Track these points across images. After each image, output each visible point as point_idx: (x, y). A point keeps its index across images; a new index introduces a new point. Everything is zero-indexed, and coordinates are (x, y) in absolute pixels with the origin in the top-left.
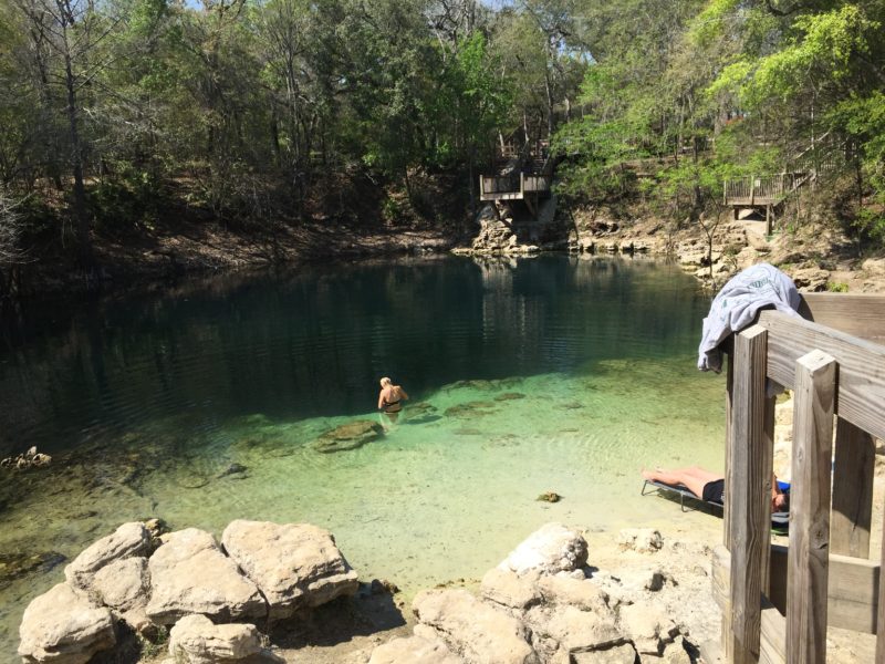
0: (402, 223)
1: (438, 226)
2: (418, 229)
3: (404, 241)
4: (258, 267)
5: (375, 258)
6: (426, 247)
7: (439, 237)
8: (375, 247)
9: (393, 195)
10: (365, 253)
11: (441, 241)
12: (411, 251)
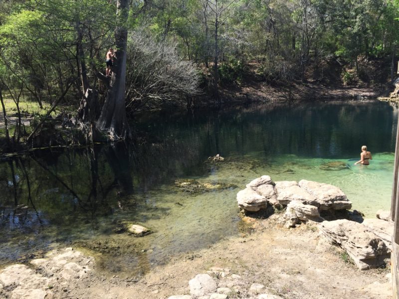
0: (352, 84)
1: (372, 86)
2: (360, 87)
3: (352, 93)
4: (281, 101)
5: (337, 100)
6: (364, 96)
7: (371, 92)
8: (337, 95)
9: (349, 70)
10: (332, 98)
11: (372, 94)
12: (355, 98)
